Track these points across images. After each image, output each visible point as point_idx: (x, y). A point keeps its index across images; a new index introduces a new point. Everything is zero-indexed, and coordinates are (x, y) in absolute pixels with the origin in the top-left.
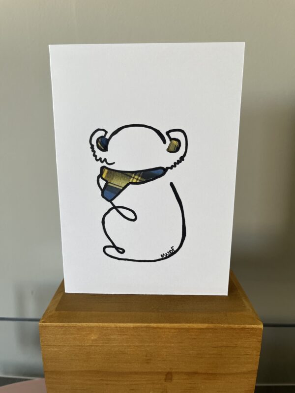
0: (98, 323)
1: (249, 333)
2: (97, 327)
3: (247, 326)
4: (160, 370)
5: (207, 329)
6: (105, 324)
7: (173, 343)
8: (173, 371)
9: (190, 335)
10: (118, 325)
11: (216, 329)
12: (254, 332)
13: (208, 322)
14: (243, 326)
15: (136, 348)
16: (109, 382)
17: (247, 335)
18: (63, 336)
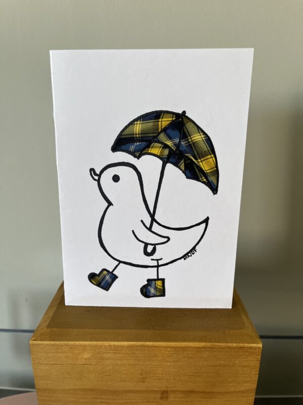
0: (91, 341)
1: (248, 352)
2: (90, 345)
3: (246, 345)
4: (155, 389)
5: (204, 348)
6: (99, 343)
7: (169, 362)
8: (170, 389)
9: (186, 354)
10: (113, 343)
11: (214, 348)
12: (253, 351)
13: (205, 341)
14: (241, 345)
15: (131, 366)
16: (103, 400)
17: (245, 353)
18: (54, 354)
